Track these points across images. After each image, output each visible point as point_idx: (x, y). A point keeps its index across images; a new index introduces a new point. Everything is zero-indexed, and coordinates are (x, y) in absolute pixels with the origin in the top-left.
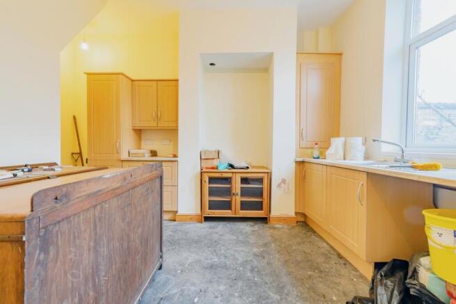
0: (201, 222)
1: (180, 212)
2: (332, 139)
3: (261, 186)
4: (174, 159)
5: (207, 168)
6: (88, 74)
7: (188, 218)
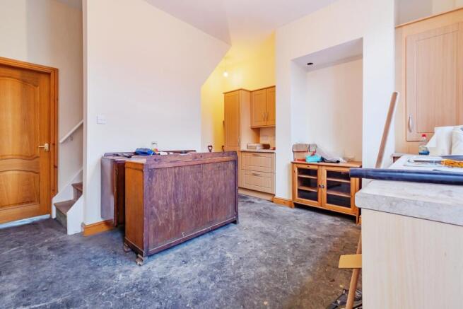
0: (291, 207)
1: (277, 196)
2: (436, 128)
3: (348, 182)
4: (273, 151)
5: (298, 160)
6: (225, 93)
7: (283, 202)
